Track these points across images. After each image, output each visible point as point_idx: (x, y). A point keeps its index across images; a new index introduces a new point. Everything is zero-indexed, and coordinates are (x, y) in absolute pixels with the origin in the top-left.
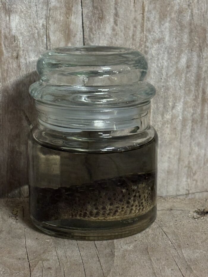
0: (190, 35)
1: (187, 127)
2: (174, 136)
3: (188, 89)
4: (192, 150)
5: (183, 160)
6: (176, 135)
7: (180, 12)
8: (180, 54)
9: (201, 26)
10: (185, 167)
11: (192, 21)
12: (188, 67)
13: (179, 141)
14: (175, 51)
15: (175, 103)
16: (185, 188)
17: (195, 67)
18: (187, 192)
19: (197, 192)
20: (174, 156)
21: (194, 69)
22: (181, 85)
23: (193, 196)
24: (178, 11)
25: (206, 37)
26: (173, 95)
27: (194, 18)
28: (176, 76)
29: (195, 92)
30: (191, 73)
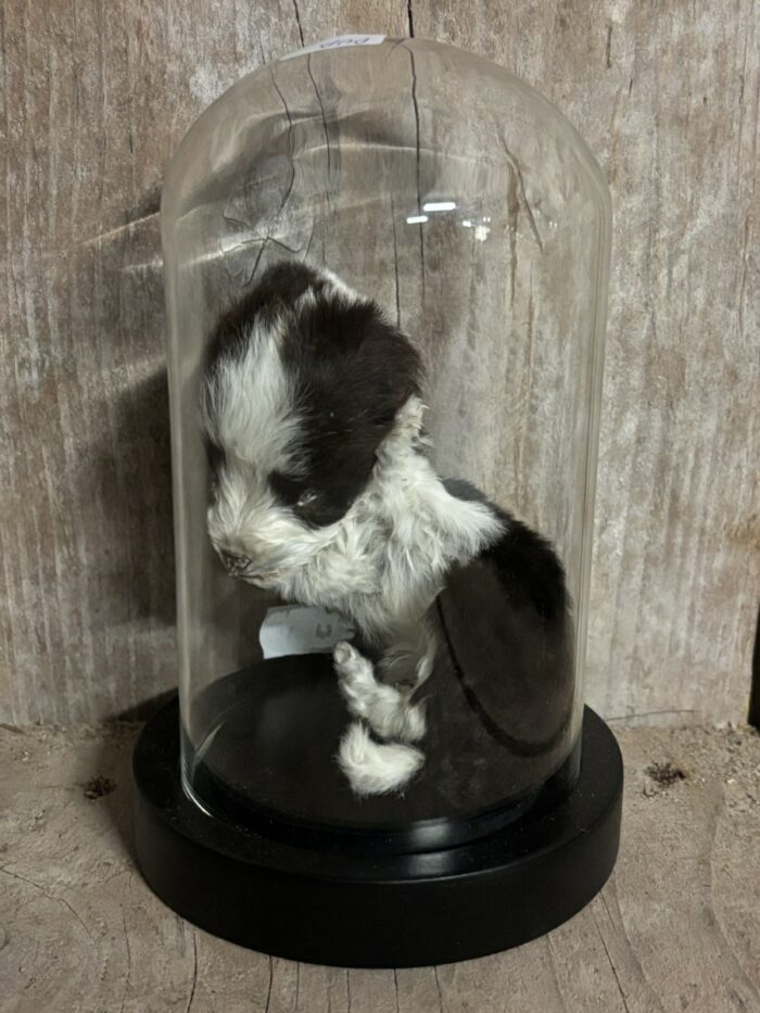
0: (646, 371)
1: (635, 573)
2: (604, 591)
3: (637, 489)
4: (642, 621)
5: (622, 645)
6: (607, 588)
7: (626, 319)
8: (622, 413)
9: (672, 350)
10: (627, 658)
11: (654, 341)
12: (639, 441)
13: (614, 602)
14: (610, 406)
15: (606, 520)
16: (626, 703)
17: (656, 441)
18: (630, 713)
19: (652, 713)
20: (602, 635)
21: (653, 446)
22: (622, 480)
23: (642, 721)
24: (620, 318)
25: (683, 375)
26: (603, 501)
27: (658, 332)
28: (611, 460)
29: (654, 496)
30: (645, 454)
